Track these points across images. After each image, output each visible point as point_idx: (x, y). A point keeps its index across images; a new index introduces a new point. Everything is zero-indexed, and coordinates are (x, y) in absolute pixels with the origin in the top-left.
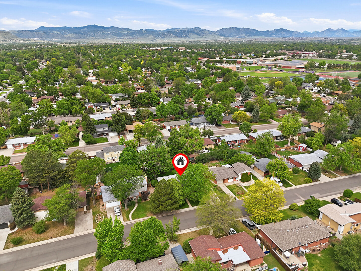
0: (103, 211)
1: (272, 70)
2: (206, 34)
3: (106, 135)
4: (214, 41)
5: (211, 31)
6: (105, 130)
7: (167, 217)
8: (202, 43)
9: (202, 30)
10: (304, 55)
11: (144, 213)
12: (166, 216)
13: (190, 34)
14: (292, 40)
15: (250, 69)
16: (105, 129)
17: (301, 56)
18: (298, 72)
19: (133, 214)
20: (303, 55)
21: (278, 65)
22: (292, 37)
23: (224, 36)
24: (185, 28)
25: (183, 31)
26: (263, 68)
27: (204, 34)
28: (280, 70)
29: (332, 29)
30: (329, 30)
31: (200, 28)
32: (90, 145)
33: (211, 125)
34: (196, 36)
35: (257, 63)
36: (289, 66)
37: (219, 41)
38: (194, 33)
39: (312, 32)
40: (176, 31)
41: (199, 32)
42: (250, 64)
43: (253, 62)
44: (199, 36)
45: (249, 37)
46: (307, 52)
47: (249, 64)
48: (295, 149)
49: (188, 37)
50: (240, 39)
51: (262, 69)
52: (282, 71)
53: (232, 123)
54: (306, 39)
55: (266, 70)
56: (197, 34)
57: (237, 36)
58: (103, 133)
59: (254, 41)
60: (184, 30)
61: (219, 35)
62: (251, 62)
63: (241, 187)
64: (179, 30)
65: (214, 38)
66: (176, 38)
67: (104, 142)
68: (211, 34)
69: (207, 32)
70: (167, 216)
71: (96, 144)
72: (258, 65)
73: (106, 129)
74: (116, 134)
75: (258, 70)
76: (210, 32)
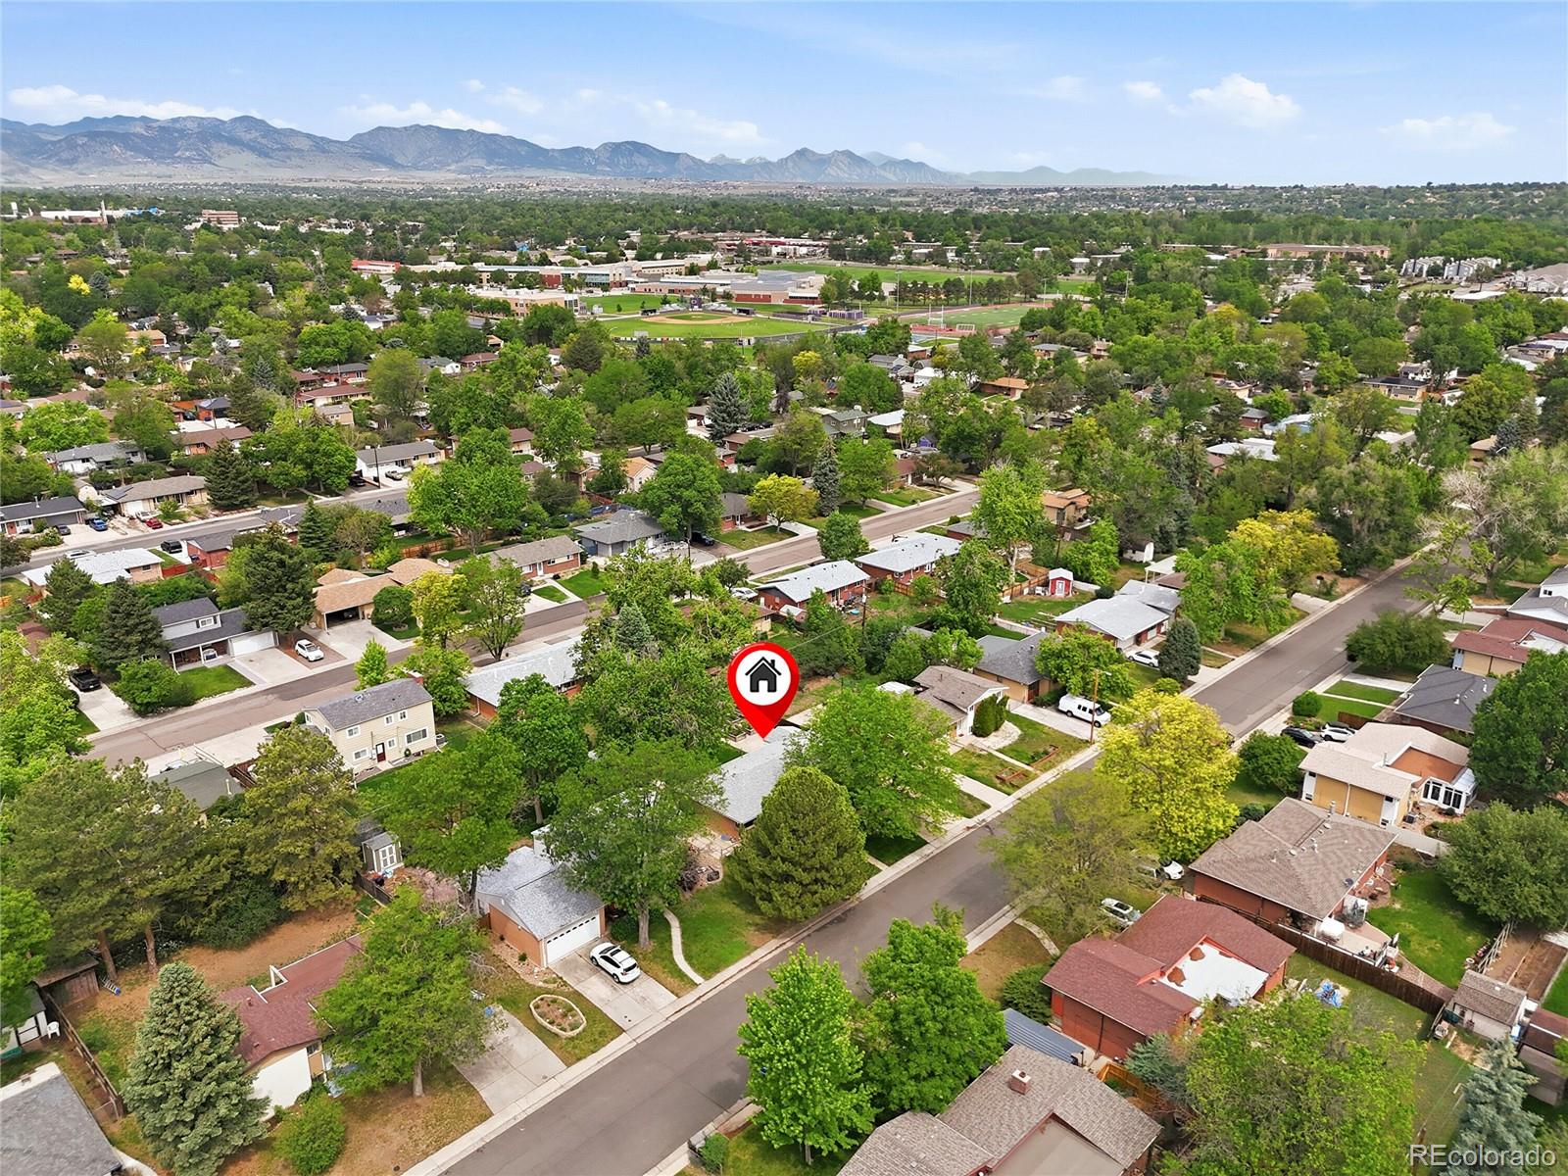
0: (545, 982)
1: (705, 310)
2: (299, 150)
3: (212, 652)
4: (348, 185)
5: (322, 139)
6: (203, 628)
7: (833, 929)
8: (295, 190)
9: (276, 131)
10: (779, 249)
11: (731, 938)
12: (824, 927)
13: (217, 147)
14: (684, 191)
15: (620, 310)
16: (204, 623)
17: (767, 252)
18: (810, 317)
19: (688, 958)
20: (775, 250)
21: (720, 290)
22: (681, 180)
23: (390, 162)
24: (185, 119)
25: (177, 131)
26: (669, 303)
27: (285, 148)
28: (740, 311)
29: (814, 153)
30: (802, 153)
31: (263, 122)
32: (159, 714)
33: (675, 547)
34: (252, 157)
35: (627, 283)
36: (762, 293)
37: (373, 186)
38: (234, 141)
39: (743, 161)
40: (139, 130)
41: (264, 141)
42: (605, 287)
43: (611, 279)
44: (270, 161)
45: (505, 174)
46: (782, 239)
47: (596, 285)
48: (1039, 590)
49: (206, 160)
50: (465, 181)
51: (667, 307)
52: (747, 312)
53: (743, 528)
54: (734, 187)
55: (683, 311)
56: (252, 149)
57: (453, 167)
58: (200, 645)
59: (534, 188)
60: (178, 125)
61: (363, 157)
62: (603, 280)
63: (990, 754)
64: (155, 125)
65: (345, 174)
66: (145, 163)
67: (231, 690)
68: (324, 151)
69: (305, 144)
70: (831, 923)
71: (189, 704)
72: (633, 289)
73: (210, 624)
74: (268, 639)
75: (655, 311)
76: (322, 146)
